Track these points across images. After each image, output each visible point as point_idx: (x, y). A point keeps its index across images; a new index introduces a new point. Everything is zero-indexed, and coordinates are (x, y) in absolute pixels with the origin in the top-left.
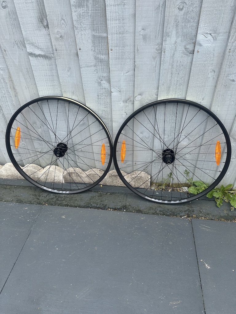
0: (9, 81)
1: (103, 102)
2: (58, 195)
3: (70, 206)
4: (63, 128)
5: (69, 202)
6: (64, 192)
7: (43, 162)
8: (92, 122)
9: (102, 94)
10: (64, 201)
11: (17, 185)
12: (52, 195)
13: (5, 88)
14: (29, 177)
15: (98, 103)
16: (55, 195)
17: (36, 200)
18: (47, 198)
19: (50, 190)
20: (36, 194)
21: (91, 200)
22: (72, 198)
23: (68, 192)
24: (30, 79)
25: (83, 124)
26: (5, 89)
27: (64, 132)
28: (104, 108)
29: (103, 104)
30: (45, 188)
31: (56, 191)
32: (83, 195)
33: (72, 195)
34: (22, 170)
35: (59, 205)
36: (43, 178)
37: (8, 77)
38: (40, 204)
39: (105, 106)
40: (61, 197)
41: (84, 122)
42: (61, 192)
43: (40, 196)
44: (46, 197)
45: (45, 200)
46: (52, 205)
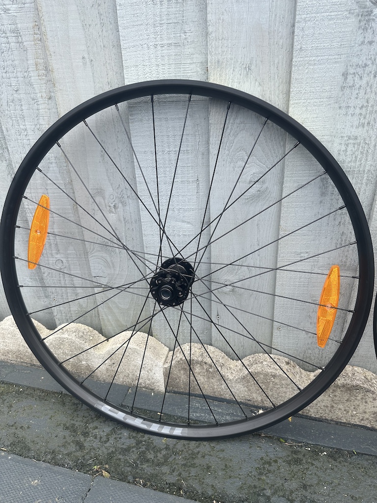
0: (35, 40)
1: (360, 103)
2: (147, 436)
3: (185, 492)
4: (185, 210)
5: (184, 474)
6: (166, 430)
7: (109, 321)
8: (296, 185)
9: (366, 65)
10: (165, 469)
11: (25, 383)
12: (125, 433)
13: (19, 70)
14: (60, 365)
15: (337, 106)
16: (134, 434)
17: (72, 448)
18: (108, 444)
19: (120, 415)
20: (77, 424)
21: (261, 474)
22: (194, 456)
23: (178, 432)
24: (102, 25)
25: (259, 196)
26: (19, 74)
27: (186, 225)
28: (357, 127)
29: (358, 111)
30: (106, 409)
31: (138, 422)
32: (232, 450)
33: (193, 443)
34: (41, 341)
35: (149, 480)
36: (103, 373)
37: (31, 25)
38: (82, 466)
39: (362, 120)
40: (157, 450)
41: (265, 186)
42: (155, 427)
43: (86, 434)
44: (106, 442)
45: (103, 452)
46: (123, 478)
